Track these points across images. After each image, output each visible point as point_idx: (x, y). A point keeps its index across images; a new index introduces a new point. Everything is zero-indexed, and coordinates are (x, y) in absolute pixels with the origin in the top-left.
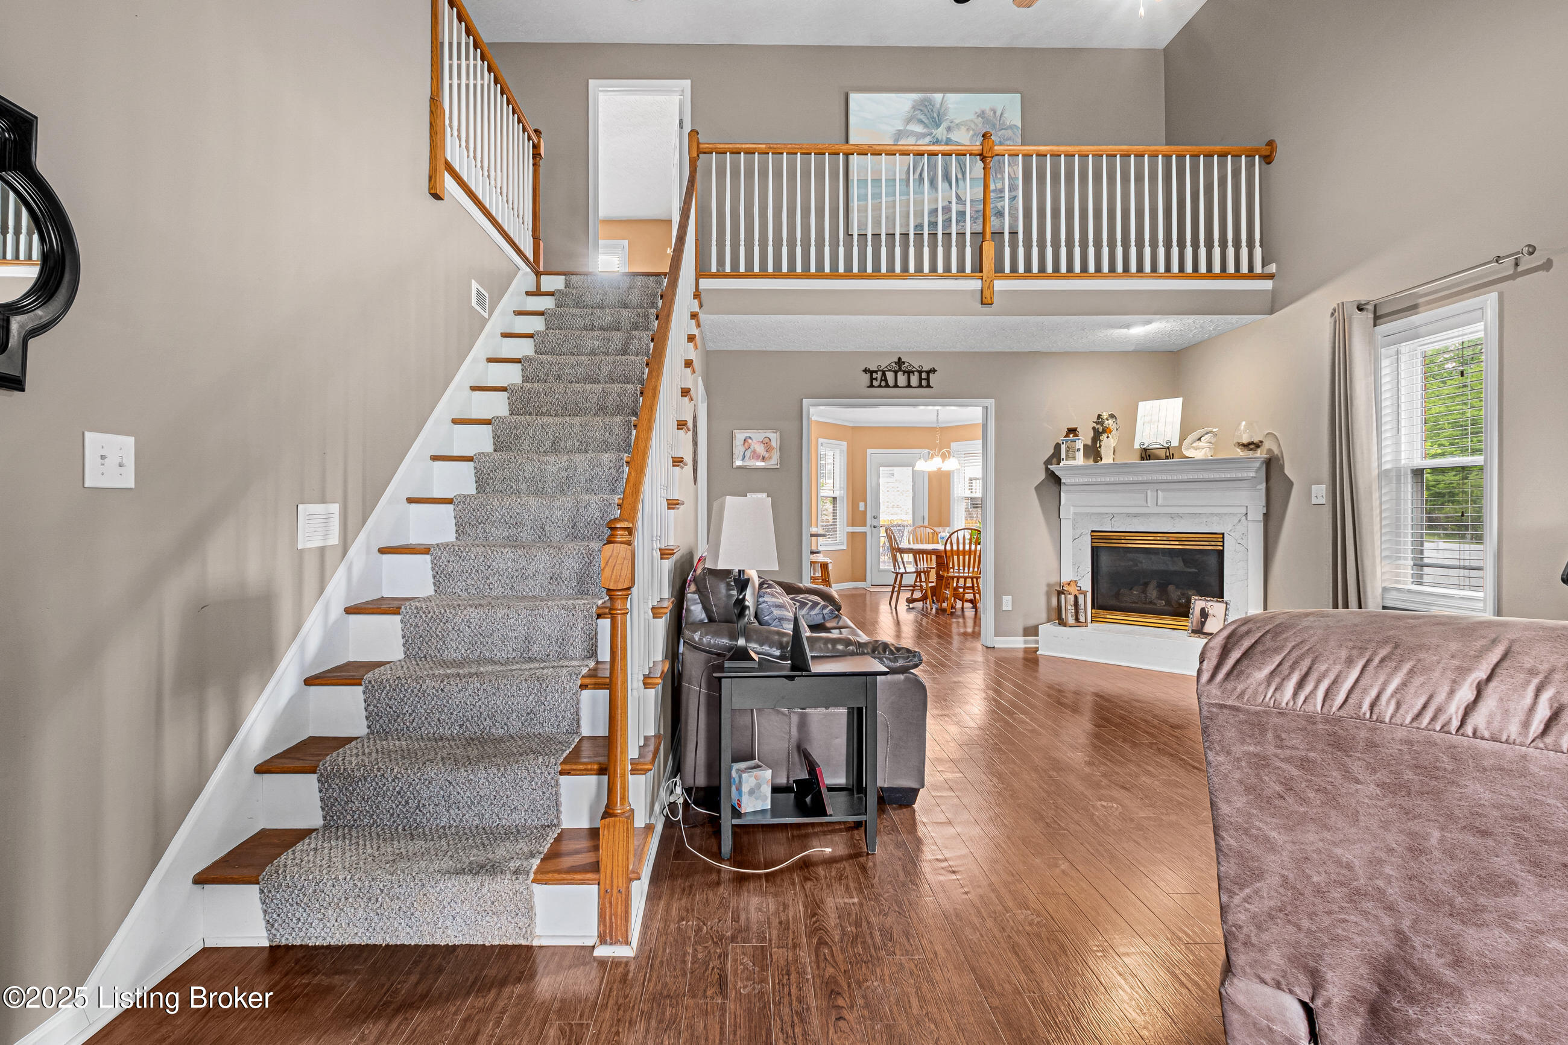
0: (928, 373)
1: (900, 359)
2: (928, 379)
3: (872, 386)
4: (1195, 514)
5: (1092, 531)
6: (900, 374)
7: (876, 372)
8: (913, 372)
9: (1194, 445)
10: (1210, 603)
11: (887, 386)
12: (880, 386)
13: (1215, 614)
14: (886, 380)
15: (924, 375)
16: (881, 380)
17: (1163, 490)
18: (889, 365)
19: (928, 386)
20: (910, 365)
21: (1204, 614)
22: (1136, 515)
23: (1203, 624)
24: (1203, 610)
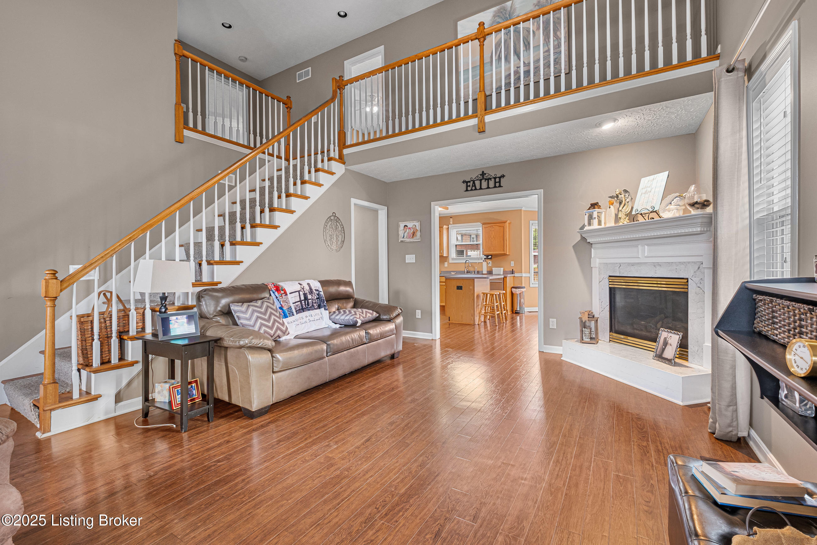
0: (500, 178)
1: (483, 172)
2: (500, 182)
3: (467, 190)
4: (669, 263)
5: (610, 276)
6: (483, 181)
7: (469, 182)
8: (491, 179)
9: (667, 208)
10: (670, 334)
11: (476, 189)
12: (472, 190)
13: (672, 344)
14: (475, 186)
15: (497, 180)
16: (473, 186)
17: (648, 245)
18: (477, 177)
19: (500, 186)
20: (489, 175)
21: (666, 344)
22: (633, 264)
23: (663, 350)
24: (665, 339)
